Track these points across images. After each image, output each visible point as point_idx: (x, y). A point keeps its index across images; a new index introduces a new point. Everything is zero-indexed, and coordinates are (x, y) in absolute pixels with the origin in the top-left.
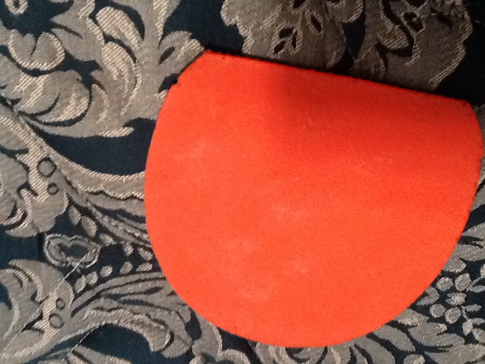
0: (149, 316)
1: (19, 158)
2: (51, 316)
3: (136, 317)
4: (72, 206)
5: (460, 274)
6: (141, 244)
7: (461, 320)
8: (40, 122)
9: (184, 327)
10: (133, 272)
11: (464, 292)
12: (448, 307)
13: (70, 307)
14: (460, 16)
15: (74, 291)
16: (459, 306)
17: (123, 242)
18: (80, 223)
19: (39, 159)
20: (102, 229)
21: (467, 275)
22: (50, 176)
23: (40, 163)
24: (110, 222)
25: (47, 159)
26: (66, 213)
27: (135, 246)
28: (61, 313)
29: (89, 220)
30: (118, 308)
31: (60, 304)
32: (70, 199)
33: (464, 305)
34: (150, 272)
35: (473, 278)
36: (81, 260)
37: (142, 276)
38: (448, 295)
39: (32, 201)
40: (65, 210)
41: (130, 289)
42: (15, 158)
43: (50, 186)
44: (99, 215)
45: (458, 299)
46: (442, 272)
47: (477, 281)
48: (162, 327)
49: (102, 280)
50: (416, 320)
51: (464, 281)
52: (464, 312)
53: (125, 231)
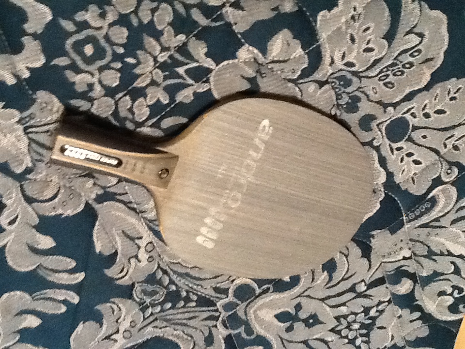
0: (184, 332)
1: (137, 241)
2: (125, 331)
3: (175, 332)
4: (159, 269)
5: (360, 313)
6: (191, 290)
7: (356, 338)
8: (154, 225)
9: (204, 339)
10: (184, 307)
11: (360, 322)
12: (351, 330)
13: (139, 326)
14: (379, 189)
15: (144, 317)
16: (356, 330)
17: (180, 289)
18: (161, 278)
19: (147, 243)
20: (172, 282)
21: (363, 314)
22: (150, 252)
23: (147, 245)
24: (177, 278)
25: (151, 243)
26: (154, 273)
27: (187, 292)
28: (132, 330)
29: (165, 276)
30: (166, 327)
31: (133, 324)
32: (159, 265)
33: (359, 329)
34: (194, 307)
35: (365, 316)
36: (152, 298)
37: (189, 310)
38: (352, 324)
39: (136, 265)
40: (154, 271)
41: (179, 316)
42: (134, 242)
43: (149, 257)
44: (172, 273)
45: (356, 326)
46: (351, 312)
47: (367, 317)
48: (189, 338)
49: (162, 311)
50: (333, 338)
51: (361, 317)
52: (358, 333)
53: (184, 283)
